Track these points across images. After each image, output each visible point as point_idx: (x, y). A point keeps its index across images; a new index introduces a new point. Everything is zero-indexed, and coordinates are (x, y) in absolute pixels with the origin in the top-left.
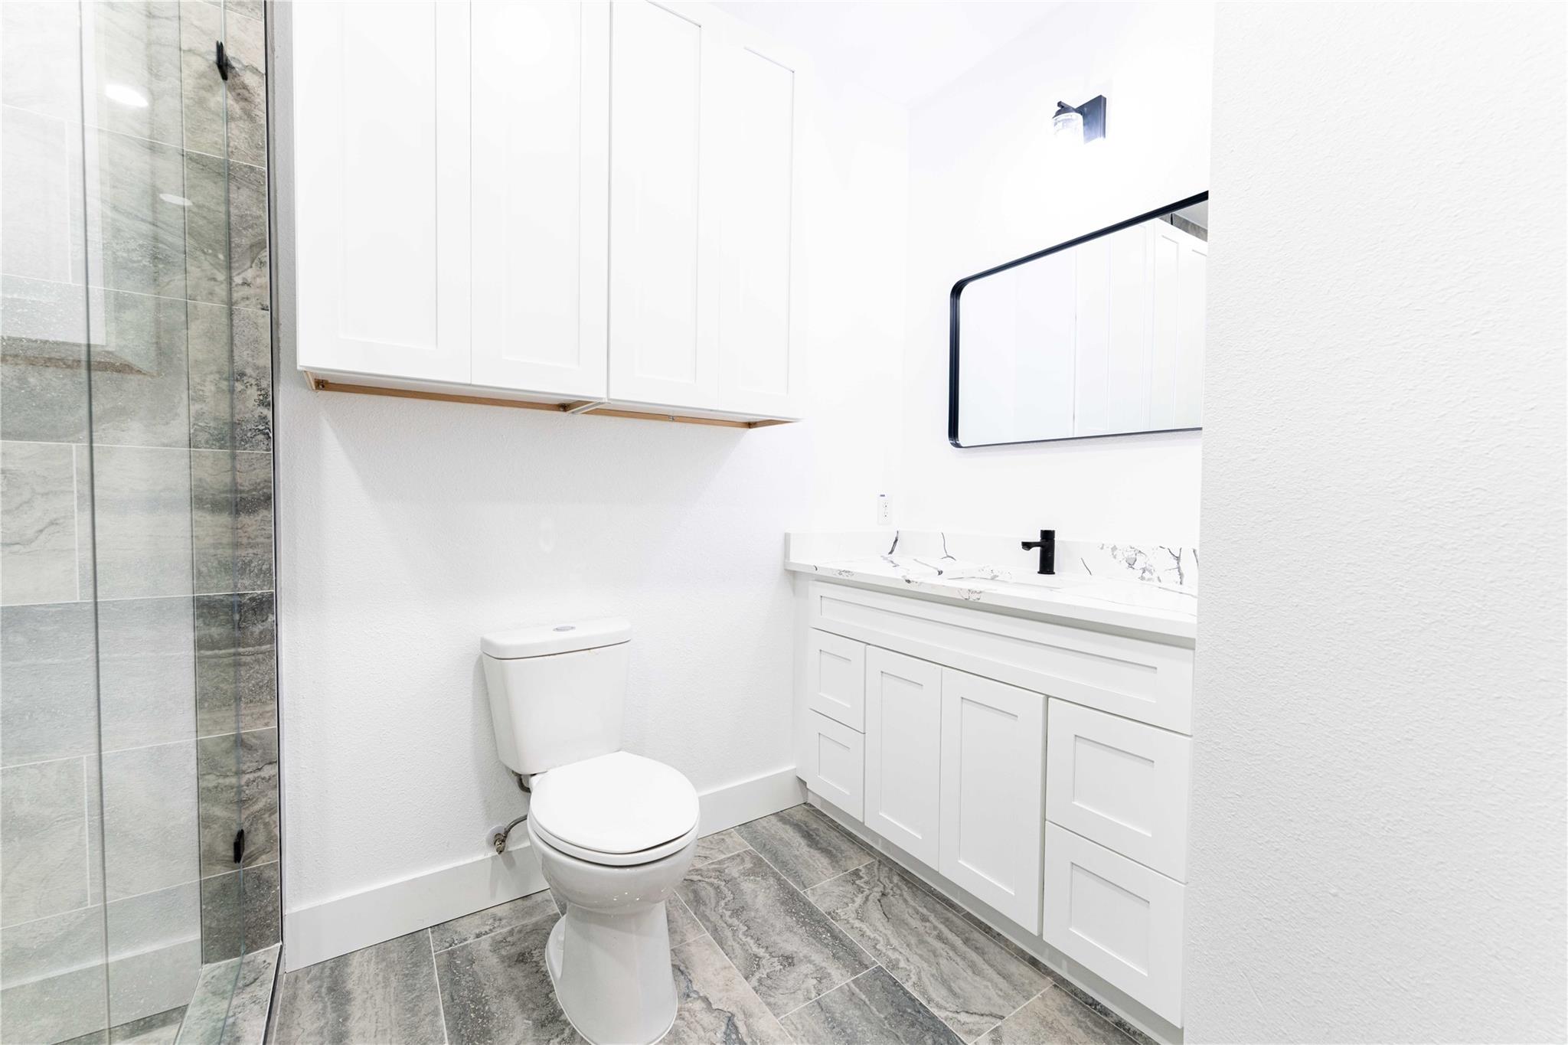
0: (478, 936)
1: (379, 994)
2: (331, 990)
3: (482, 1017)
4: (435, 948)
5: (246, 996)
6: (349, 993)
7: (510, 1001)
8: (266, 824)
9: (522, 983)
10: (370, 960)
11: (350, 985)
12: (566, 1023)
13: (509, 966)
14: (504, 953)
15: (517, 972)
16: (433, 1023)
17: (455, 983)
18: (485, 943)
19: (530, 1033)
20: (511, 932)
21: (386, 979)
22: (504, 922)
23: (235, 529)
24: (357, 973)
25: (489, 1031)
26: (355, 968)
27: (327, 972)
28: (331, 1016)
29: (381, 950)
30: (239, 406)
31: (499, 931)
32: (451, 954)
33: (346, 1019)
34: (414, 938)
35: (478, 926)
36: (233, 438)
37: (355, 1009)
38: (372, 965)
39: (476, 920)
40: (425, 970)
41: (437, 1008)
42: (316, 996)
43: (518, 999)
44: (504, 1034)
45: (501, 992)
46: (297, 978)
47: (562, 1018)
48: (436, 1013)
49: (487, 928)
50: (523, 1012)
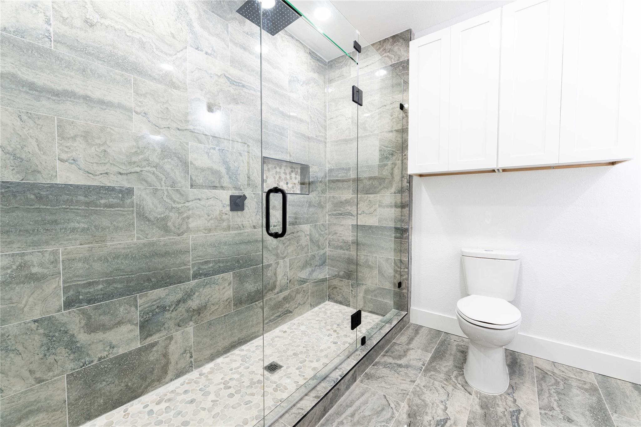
0: (455, 341)
1: (424, 337)
2: (416, 330)
3: (443, 356)
4: (442, 336)
5: (397, 317)
6: (419, 333)
7: (452, 357)
8: (405, 283)
9: (458, 356)
10: (426, 330)
11: (420, 332)
12: (463, 371)
13: (458, 351)
14: (459, 348)
15: (459, 354)
16: (431, 349)
17: (441, 345)
18: (456, 343)
19: (452, 366)
20: (464, 345)
21: (427, 336)
22: (464, 342)
23: (402, 212)
24: (423, 331)
25: (442, 359)
26: (423, 329)
27: (417, 327)
28: (413, 334)
29: (431, 329)
30: (403, 184)
31: (461, 343)
32: (445, 340)
33: (416, 337)
34: (439, 332)
35: (456, 339)
36: (402, 191)
37: (418, 336)
38: (427, 331)
39: (457, 337)
40: (437, 339)
41: (434, 347)
42: (413, 329)
43: (454, 358)
44: (445, 362)
45: (451, 354)
46: (411, 325)
47: (463, 370)
48: (433, 348)
49: (458, 341)
50: (454, 361)
